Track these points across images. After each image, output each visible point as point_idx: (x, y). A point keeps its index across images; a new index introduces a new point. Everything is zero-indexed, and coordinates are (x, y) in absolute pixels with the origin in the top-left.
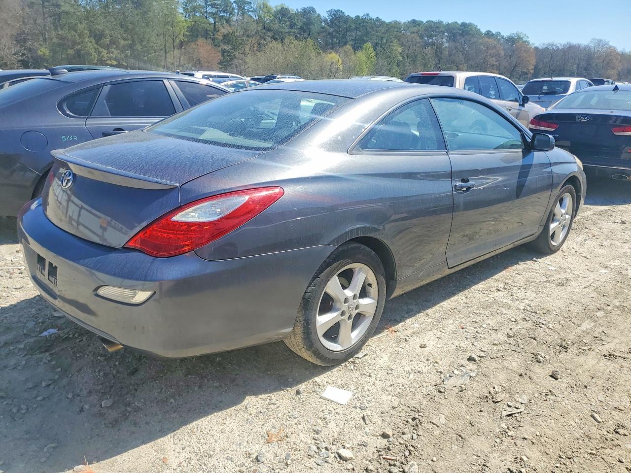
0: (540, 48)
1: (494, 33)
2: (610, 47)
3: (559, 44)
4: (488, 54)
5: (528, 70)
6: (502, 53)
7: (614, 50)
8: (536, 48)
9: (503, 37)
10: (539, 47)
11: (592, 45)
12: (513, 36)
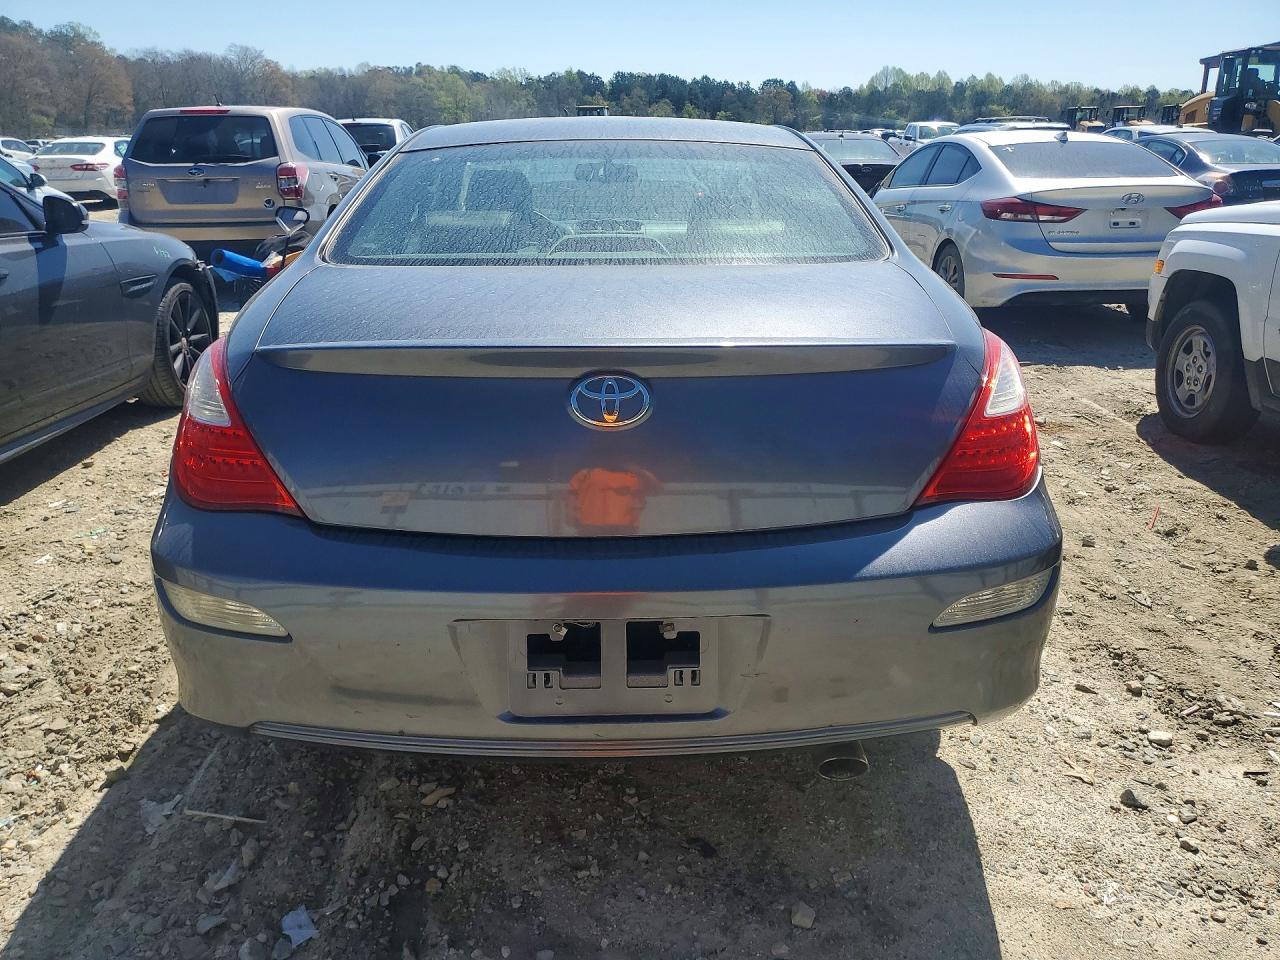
0: (133, 59)
1: (17, 23)
2: (268, 63)
3: (168, 51)
4: (18, 70)
5: (121, 104)
6: (53, 68)
7: (276, 69)
8: (122, 59)
9: (40, 32)
10: (128, 56)
11: (232, 57)
12: (64, 31)
